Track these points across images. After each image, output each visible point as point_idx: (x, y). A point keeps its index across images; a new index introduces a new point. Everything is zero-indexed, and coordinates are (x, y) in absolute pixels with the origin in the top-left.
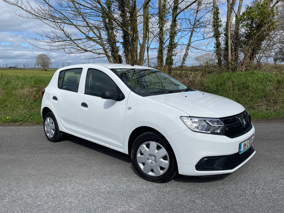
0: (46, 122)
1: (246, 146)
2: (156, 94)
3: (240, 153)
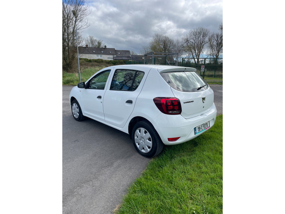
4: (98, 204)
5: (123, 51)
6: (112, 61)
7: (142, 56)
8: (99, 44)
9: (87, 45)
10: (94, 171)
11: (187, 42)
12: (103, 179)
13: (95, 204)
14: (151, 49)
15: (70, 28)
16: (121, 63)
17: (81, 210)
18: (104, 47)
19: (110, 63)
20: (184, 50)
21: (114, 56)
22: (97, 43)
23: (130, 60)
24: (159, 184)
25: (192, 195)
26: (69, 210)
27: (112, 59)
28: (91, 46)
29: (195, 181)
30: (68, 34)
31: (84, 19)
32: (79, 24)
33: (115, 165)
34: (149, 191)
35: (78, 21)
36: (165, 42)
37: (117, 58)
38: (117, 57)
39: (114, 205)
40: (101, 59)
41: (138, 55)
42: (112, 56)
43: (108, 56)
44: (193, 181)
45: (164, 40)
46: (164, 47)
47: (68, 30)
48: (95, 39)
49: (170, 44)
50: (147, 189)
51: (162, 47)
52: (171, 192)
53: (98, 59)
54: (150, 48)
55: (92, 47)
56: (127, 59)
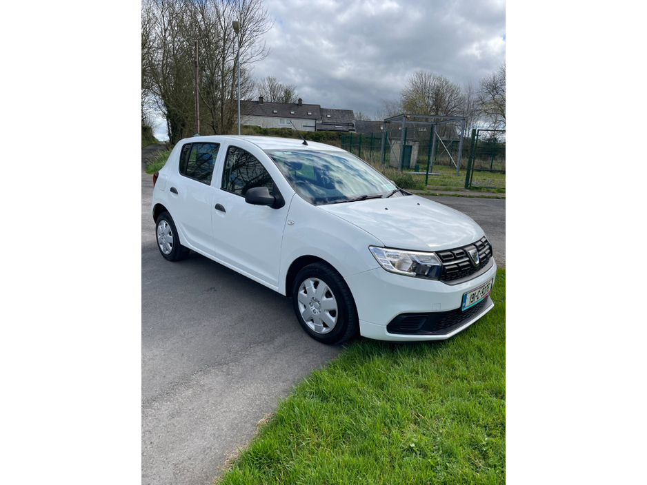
0: (160, 227)
1: (476, 298)
2: (338, 201)
3: (463, 310)
4: (231, 405)
5: (339, 110)
6: (311, 132)
7: (379, 124)
8: (288, 94)
9: (262, 98)
10: (234, 348)
11: (493, 92)
12: (250, 363)
13: (225, 404)
14: (404, 107)
15: (228, 59)
16: (331, 138)
17: (198, 412)
18: (297, 102)
19: (307, 137)
20: (485, 111)
21: (317, 122)
22: (282, 93)
23: (351, 132)
24: (356, 386)
25: (418, 416)
26: (176, 409)
27: (313, 130)
28: (269, 100)
29: (433, 391)
30: (222, 72)
31: (257, 41)
32: (247, 51)
33: (278, 341)
34: (332, 395)
35: (246, 44)
36: (439, 90)
37: (324, 127)
38: (324, 124)
39: (261, 413)
40: (288, 127)
41: (373, 120)
42: (312, 123)
43: (305, 122)
44: (430, 390)
45: (438, 87)
46: (435, 103)
47: (223, 64)
48: (279, 83)
49: (451, 95)
50: (328, 392)
51: (431, 103)
52: (379, 403)
53: (282, 129)
54: (402, 104)
55: (271, 102)
56: (345, 128)
